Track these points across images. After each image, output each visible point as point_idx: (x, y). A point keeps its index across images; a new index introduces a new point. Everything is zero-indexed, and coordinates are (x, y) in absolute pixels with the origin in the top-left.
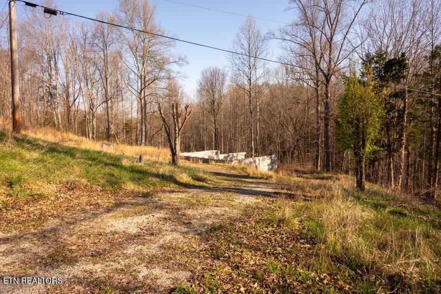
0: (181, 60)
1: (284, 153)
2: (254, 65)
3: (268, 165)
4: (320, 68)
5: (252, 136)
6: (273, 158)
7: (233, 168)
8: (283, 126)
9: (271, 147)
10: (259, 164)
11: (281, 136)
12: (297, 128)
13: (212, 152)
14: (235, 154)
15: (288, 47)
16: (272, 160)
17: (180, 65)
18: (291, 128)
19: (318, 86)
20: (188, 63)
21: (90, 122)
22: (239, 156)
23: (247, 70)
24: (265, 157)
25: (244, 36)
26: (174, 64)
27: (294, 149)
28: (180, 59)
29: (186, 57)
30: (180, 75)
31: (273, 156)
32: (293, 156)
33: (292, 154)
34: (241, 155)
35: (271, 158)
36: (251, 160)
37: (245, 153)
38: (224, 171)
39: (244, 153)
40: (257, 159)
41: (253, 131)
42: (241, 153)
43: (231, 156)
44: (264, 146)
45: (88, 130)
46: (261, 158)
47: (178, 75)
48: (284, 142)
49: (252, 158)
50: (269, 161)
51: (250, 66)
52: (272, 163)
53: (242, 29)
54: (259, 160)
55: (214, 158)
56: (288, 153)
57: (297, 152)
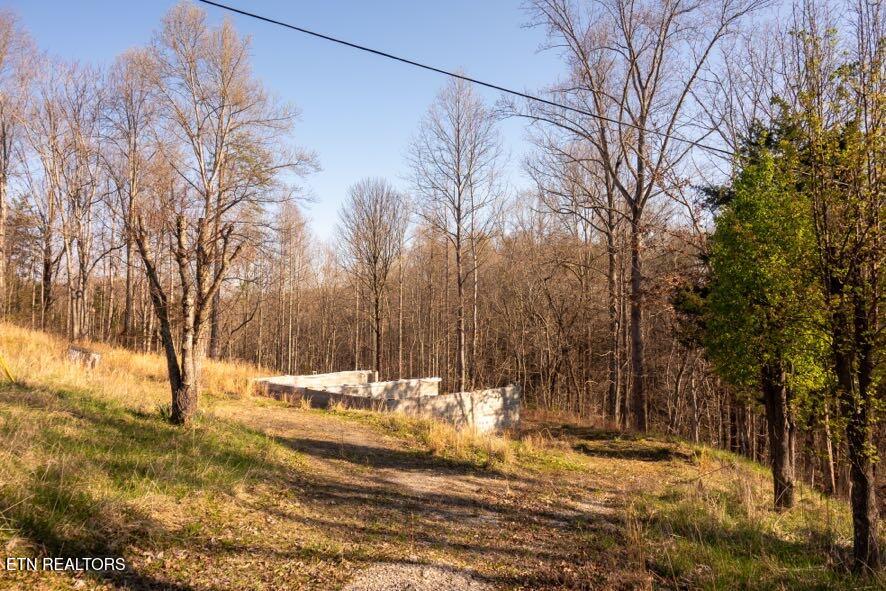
0: (303, 162)
1: (535, 377)
2: (468, 177)
3: (497, 413)
4: (617, 183)
5: (460, 339)
6: (508, 395)
7: (392, 427)
8: (532, 319)
9: (506, 365)
10: (472, 410)
11: (528, 341)
12: (564, 323)
13: (360, 376)
14: (414, 382)
15: (546, 140)
16: (505, 400)
17: (300, 173)
18: (549, 323)
19: (612, 228)
20: (318, 169)
21: (78, 297)
22: (424, 386)
23: (452, 186)
24: (489, 391)
25: (445, 113)
26: (287, 169)
27: (558, 369)
28: (301, 158)
29: (314, 156)
30: (300, 195)
31: (509, 389)
32: (555, 386)
33: (554, 382)
34: (429, 386)
35: (503, 394)
36: (450, 398)
37: (440, 380)
38: (359, 438)
39: (437, 380)
40: (465, 396)
41: (463, 328)
42: (428, 379)
43: (402, 388)
44: (491, 361)
45: (72, 317)
46: (477, 395)
47: (294, 195)
48: (534, 355)
49: (452, 396)
50: (498, 403)
51: (459, 180)
52: (507, 407)
53: (442, 98)
54: (472, 399)
55: (356, 392)
56: (544, 378)
57: (564, 378)
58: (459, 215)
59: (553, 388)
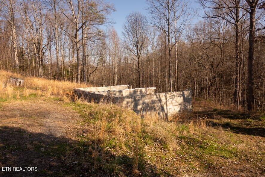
1: (202, 89)
3: (180, 104)
6: (186, 96)
10: (166, 103)
13: (124, 87)
14: (144, 89)
16: (184, 98)
17: (108, 12)
18: (208, 67)
27: (211, 85)
31: (186, 92)
33: (209, 90)
34: (150, 91)
35: (183, 95)
37: (155, 88)
42: (150, 88)
48: (201, 81)
50: (180, 100)
52: (186, 100)
54: (166, 98)
55: (115, 94)
56: (205, 90)
57: (214, 88)
58: (169, 22)
59: (209, 93)
